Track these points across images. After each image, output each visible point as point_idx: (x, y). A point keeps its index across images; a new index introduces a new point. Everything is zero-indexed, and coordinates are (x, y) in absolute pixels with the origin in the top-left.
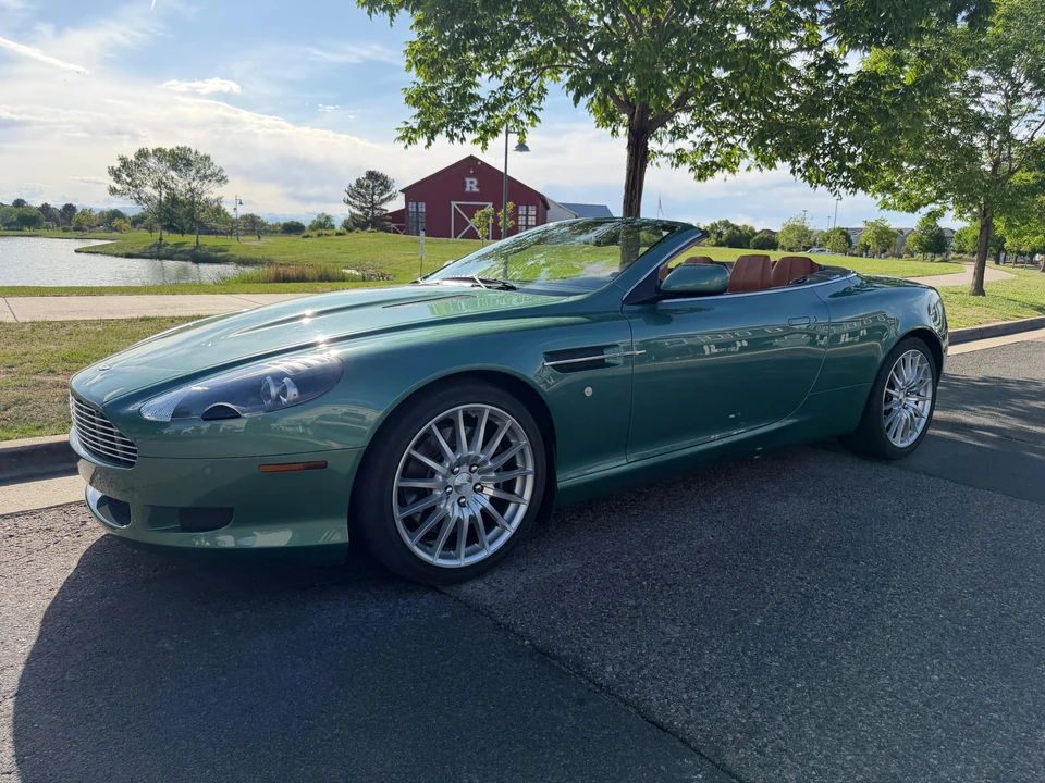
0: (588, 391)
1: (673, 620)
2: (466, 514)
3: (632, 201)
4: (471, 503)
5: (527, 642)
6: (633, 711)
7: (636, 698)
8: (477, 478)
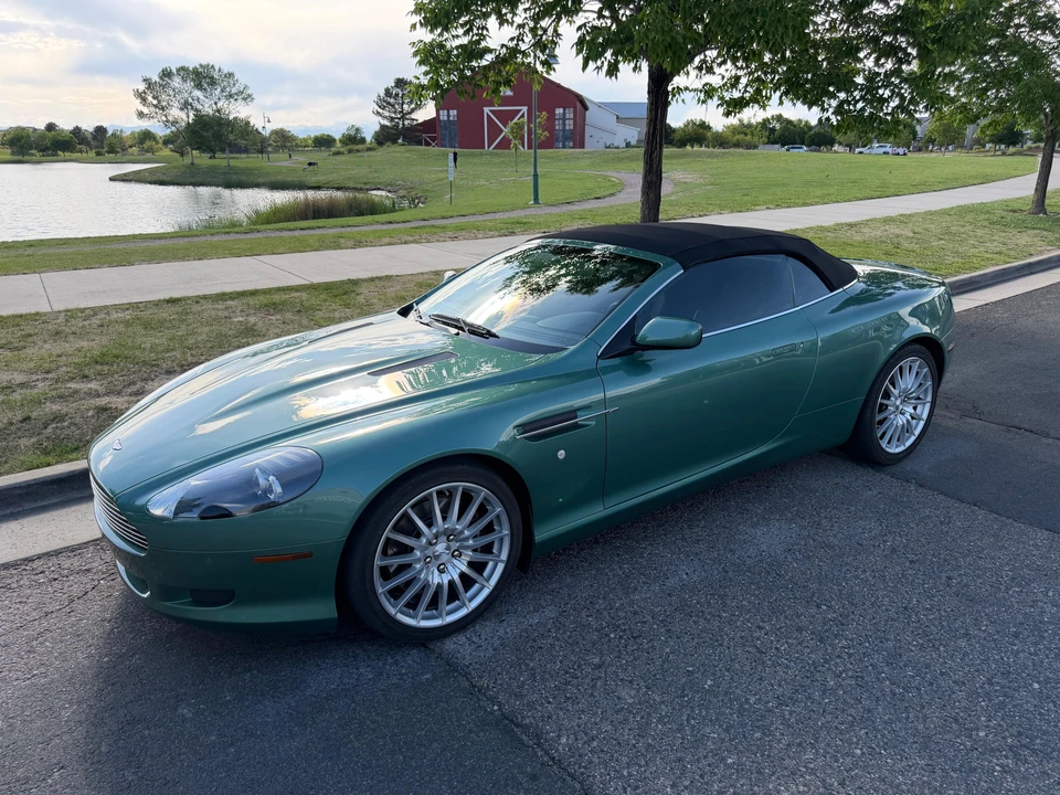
0: (561, 454)
1: (630, 682)
2: (446, 579)
3: (652, 153)
4: (450, 568)
5: (496, 708)
6: (578, 786)
7: (582, 774)
8: (455, 545)
